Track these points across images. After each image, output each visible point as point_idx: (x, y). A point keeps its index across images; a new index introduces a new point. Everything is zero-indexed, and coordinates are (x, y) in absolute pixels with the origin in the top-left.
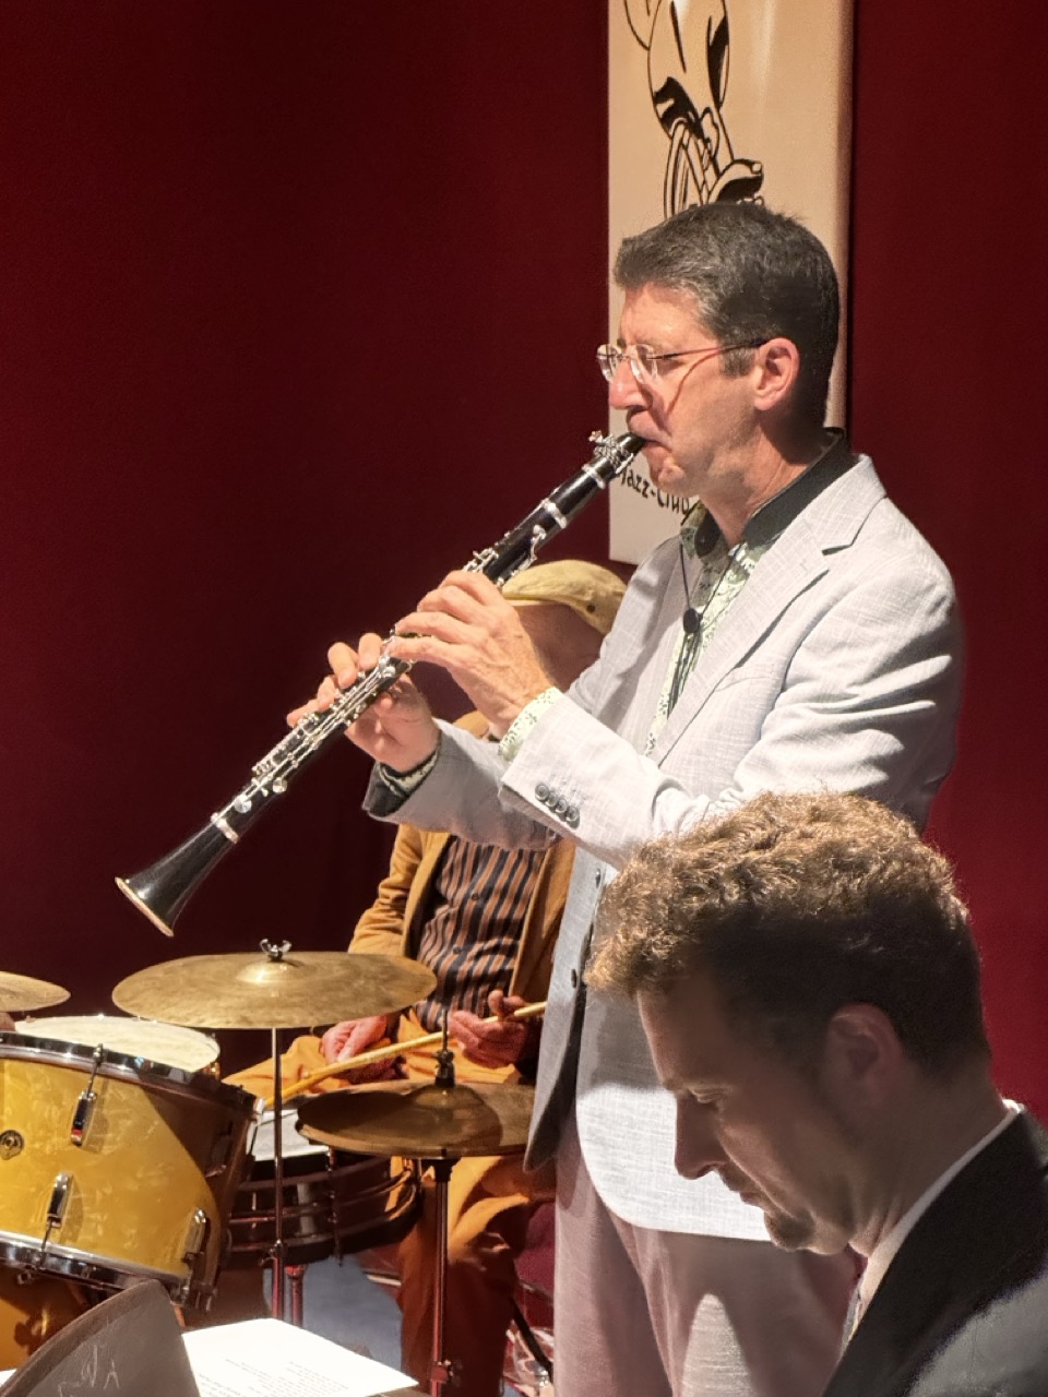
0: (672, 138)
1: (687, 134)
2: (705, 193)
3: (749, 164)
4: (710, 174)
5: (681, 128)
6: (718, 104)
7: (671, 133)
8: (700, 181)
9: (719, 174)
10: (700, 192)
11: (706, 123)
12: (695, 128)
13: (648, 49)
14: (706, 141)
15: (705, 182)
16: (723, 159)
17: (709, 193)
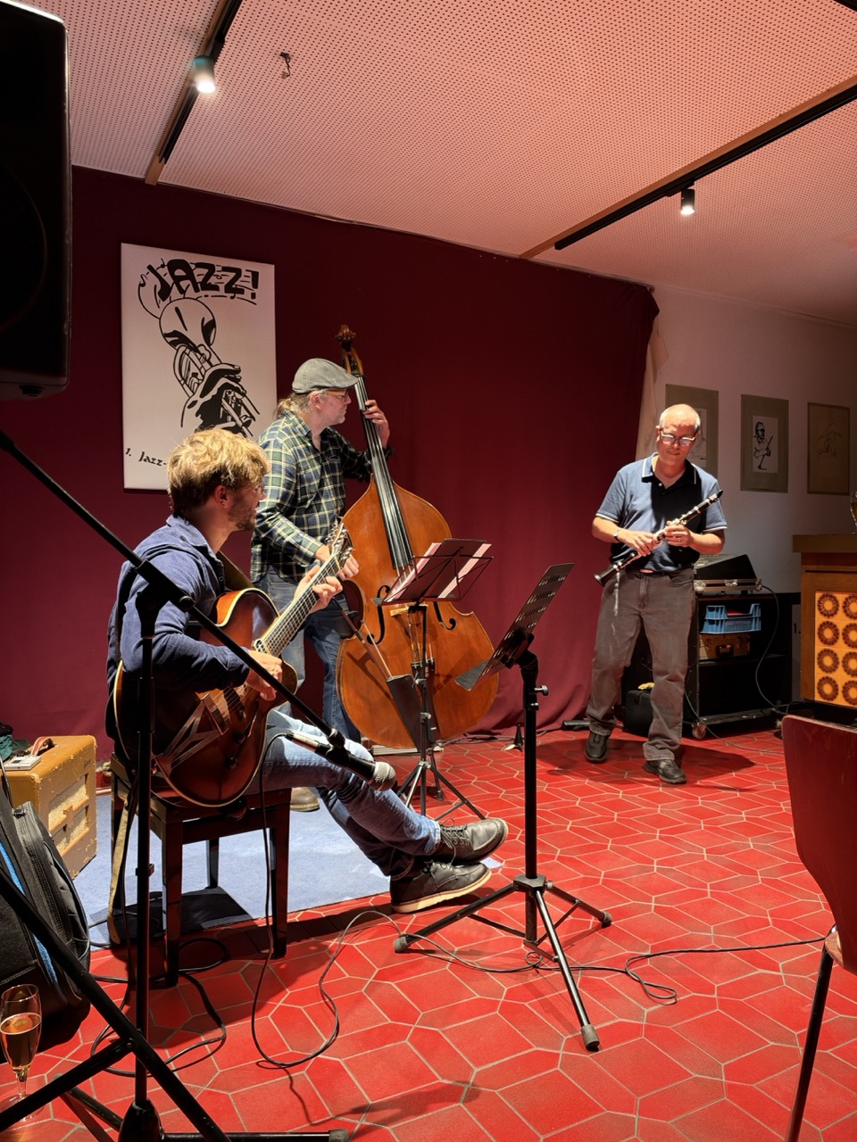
0: (178, 350)
1: (188, 351)
2: (203, 371)
3: (233, 366)
4: (206, 365)
5: (184, 348)
6: (209, 345)
7: (177, 347)
8: (200, 366)
9: (212, 366)
10: (200, 370)
11: (201, 349)
12: (195, 349)
13: (160, 319)
14: (202, 355)
15: (203, 366)
16: (214, 360)
17: (206, 371)
